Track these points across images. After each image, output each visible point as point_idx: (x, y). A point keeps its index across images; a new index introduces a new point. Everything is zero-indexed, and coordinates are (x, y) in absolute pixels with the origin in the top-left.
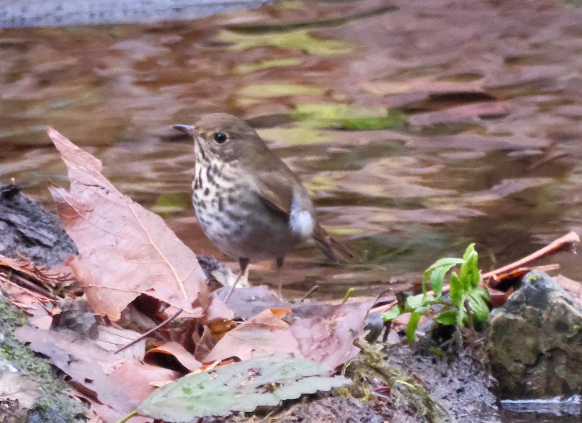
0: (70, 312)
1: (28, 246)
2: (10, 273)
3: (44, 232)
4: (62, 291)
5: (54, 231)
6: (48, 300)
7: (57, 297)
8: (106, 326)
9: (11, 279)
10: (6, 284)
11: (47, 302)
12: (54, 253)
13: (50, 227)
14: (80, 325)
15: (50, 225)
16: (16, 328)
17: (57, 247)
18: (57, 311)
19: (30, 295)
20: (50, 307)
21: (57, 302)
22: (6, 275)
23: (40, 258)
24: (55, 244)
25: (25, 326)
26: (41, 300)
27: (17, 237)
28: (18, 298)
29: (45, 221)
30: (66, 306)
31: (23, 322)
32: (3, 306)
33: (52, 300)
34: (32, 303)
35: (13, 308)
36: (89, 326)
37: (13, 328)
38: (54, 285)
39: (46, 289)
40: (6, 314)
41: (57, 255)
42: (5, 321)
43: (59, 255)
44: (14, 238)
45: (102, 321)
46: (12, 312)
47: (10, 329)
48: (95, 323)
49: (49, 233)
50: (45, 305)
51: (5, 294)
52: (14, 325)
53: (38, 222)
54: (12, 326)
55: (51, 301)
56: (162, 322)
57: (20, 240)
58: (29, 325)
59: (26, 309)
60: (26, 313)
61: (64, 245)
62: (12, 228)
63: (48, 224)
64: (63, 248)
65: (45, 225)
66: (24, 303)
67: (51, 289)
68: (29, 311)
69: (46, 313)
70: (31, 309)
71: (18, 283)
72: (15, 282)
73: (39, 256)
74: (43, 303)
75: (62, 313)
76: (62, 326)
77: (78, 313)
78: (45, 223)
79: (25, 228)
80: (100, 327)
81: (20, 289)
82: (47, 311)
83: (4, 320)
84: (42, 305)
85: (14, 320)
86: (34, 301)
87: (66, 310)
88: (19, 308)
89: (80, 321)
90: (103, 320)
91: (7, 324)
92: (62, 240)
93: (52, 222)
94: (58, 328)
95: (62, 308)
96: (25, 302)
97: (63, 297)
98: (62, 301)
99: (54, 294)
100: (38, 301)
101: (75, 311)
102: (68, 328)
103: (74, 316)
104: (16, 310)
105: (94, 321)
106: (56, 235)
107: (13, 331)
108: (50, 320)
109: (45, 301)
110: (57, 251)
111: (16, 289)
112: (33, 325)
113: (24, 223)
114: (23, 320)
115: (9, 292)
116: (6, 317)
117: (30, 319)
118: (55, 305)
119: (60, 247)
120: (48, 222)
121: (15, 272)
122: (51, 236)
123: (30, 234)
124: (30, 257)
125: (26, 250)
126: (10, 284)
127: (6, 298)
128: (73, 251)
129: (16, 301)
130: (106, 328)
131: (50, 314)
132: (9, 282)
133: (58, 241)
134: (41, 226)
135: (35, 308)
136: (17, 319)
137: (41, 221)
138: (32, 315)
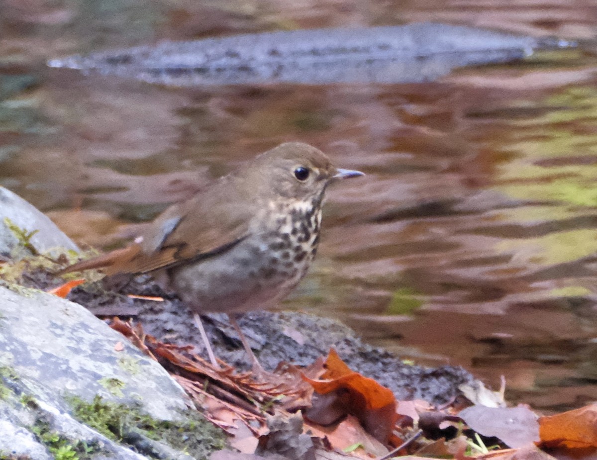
0: (279, 432)
1: (230, 350)
2: (207, 383)
3: (250, 332)
4: (271, 407)
5: (262, 331)
6: (254, 417)
7: (265, 413)
8: (326, 450)
9: (208, 390)
10: (201, 396)
11: (253, 420)
12: (261, 357)
13: (257, 326)
14: (292, 448)
15: (257, 323)
16: (212, 451)
17: (265, 350)
18: (264, 431)
19: (231, 410)
20: (255, 426)
21: (264, 420)
22: (201, 385)
23: (245, 364)
24: (264, 347)
25: (224, 450)
26: (245, 417)
27: (215, 337)
28: (216, 415)
29: (251, 318)
30: (275, 425)
31: (221, 444)
32: (197, 423)
33: (259, 418)
34: (234, 420)
35: (209, 426)
36: (305, 450)
37: (209, 451)
38: (261, 399)
39: (252, 403)
40: (201, 433)
41: (265, 361)
42: (199, 442)
43: (267, 361)
44: (213, 339)
45: (320, 444)
46: (209, 431)
47: (205, 452)
48: (312, 447)
49: (256, 333)
50: (249, 423)
51: (200, 409)
52: (210, 447)
53: (243, 320)
54: (207, 448)
55: (257, 418)
56: (395, 447)
57: (219, 341)
58: (230, 448)
59: (226, 427)
60: (226, 433)
61: (275, 348)
62: (210, 326)
63: (254, 321)
64: (274, 353)
65: (252, 323)
66: (223, 421)
67: (256, 403)
68: (229, 431)
69: (250, 433)
70: (232, 427)
71: (217, 395)
72: (212, 394)
73: (242, 362)
74: (248, 420)
75: (270, 433)
76: (271, 450)
77: (291, 434)
78: (251, 320)
79: (225, 327)
80: (319, 452)
81: (219, 402)
82: (252, 431)
83: (197, 440)
84: (246, 423)
85: (210, 441)
86: (236, 418)
87: (276, 430)
88: (217, 426)
89: (293, 444)
90: (322, 443)
91: (201, 446)
92: (272, 342)
93: (260, 320)
94: (266, 453)
95: (271, 428)
96: (224, 419)
97: (272, 413)
98: (270, 418)
99: (261, 409)
100: (240, 418)
101: (287, 431)
102: (279, 453)
103: (285, 437)
104: (214, 428)
105: (310, 445)
106: (265, 336)
107: (209, 455)
108: (255, 442)
109: (249, 418)
110: (266, 355)
111: (213, 402)
112: (234, 448)
113: (226, 320)
114: (222, 442)
115: (204, 406)
116: (200, 438)
117: (230, 440)
118: (262, 424)
119: (269, 351)
120: (255, 319)
121: (212, 381)
122: (259, 337)
123: (232, 334)
124: (232, 362)
125: (228, 354)
126: (206, 396)
127: (201, 414)
128: (286, 355)
129: (214, 418)
130: (326, 454)
131: (255, 434)
132: (204, 393)
133: (267, 344)
134: (246, 324)
135: (236, 426)
136: (214, 440)
137: (247, 318)
138: (232, 436)
